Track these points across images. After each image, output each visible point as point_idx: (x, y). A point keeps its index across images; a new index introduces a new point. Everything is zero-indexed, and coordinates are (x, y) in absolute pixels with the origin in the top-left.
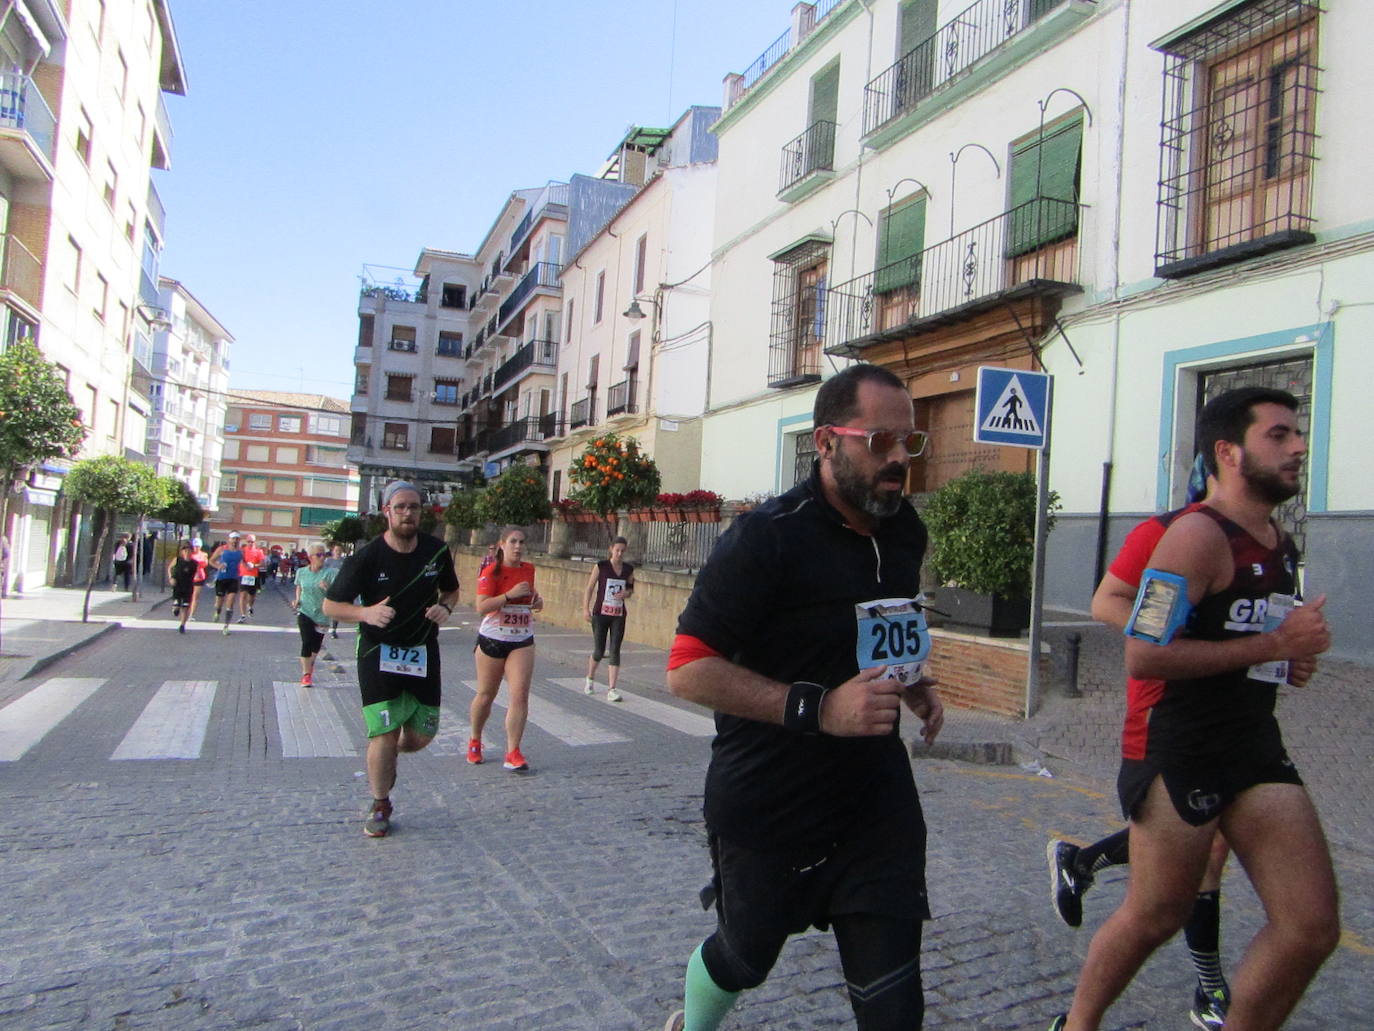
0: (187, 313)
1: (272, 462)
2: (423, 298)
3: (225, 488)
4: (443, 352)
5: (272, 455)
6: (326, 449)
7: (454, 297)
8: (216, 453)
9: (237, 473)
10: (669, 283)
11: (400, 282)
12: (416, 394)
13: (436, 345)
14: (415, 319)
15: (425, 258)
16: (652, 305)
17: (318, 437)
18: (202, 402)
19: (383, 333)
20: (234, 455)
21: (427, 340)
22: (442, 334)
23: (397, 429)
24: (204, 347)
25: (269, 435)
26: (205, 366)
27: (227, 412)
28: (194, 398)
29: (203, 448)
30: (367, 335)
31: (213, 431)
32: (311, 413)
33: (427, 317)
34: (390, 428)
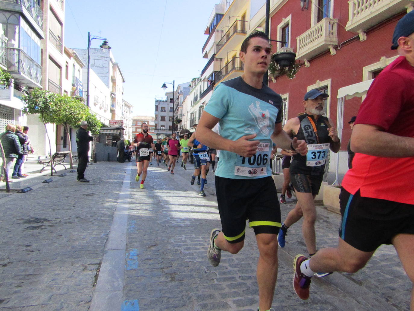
0: (125, 104)
2: (166, 101)
4: (170, 111)
7: (172, 100)
8: (131, 130)
10: (188, 111)
12: (166, 119)
13: (169, 110)
14: (165, 105)
15: (167, 94)
18: (128, 121)
19: (160, 109)
20: (135, 131)
22: (170, 108)
23: (163, 126)
24: (128, 109)
26: (128, 113)
27: (133, 122)
28: (126, 120)
29: (128, 130)
30: (157, 110)
31: (130, 126)
32: (149, 121)
33: (167, 105)
34: (161, 126)
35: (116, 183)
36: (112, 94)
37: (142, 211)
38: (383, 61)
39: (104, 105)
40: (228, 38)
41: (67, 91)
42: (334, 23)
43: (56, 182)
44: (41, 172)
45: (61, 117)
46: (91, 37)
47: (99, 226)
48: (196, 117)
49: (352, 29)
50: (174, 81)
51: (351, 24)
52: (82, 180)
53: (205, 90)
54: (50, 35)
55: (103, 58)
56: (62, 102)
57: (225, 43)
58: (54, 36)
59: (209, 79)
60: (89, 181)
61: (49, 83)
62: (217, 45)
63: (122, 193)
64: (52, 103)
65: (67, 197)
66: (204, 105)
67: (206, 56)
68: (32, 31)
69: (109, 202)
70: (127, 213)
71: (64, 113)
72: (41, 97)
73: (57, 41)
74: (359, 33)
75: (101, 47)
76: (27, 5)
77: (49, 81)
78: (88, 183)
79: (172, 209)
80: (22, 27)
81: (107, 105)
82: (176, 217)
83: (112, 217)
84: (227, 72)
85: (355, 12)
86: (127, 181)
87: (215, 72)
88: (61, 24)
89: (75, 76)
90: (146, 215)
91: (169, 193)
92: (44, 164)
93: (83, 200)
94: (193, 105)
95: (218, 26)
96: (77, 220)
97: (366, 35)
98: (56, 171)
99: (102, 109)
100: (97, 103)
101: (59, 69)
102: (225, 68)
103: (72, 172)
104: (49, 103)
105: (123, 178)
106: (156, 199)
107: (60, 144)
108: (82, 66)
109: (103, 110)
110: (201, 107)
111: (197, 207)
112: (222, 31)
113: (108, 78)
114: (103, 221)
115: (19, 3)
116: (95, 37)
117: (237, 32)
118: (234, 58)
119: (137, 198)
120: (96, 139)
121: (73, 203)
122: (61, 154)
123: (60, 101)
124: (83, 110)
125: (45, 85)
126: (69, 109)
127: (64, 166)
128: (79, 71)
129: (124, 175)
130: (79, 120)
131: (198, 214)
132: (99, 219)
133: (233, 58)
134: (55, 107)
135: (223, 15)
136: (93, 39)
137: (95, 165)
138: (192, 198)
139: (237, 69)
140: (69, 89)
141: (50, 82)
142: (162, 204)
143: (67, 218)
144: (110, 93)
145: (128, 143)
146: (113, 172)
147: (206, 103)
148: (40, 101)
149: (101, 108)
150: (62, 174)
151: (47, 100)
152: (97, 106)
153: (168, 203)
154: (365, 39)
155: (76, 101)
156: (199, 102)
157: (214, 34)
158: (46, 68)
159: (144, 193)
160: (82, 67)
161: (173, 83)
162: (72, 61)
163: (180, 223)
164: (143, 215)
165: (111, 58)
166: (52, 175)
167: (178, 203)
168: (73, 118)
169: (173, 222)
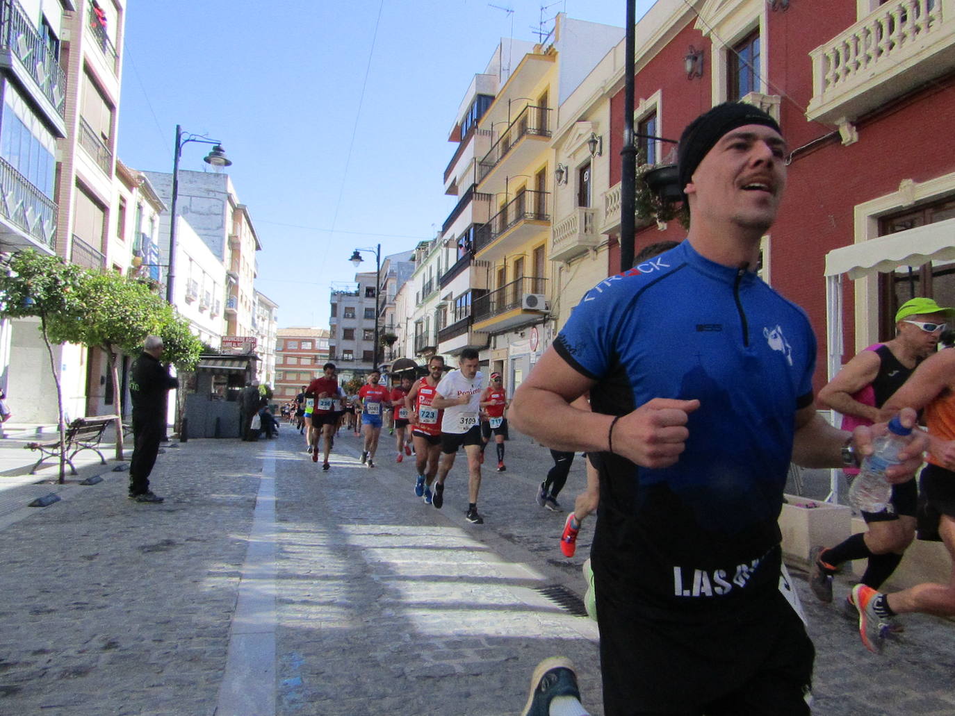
0: (259, 300)
1: (299, 365)
2: (357, 294)
3: (278, 378)
4: (367, 317)
5: (299, 361)
6: (324, 356)
7: (370, 292)
8: (273, 361)
9: (283, 370)
10: (409, 317)
11: (347, 287)
12: (355, 336)
13: (364, 314)
14: (353, 303)
15: (358, 277)
16: (405, 325)
17: (320, 351)
18: (266, 339)
19: (341, 311)
20: (282, 363)
21: (360, 312)
22: (366, 309)
23: (350, 352)
24: (267, 312)
25: (297, 351)
26: (267, 322)
27: (277, 342)
28: (262, 337)
29: (267, 361)
30: (334, 314)
31: (271, 352)
32: (316, 339)
33: (359, 302)
34: (345, 352)
35: (235, 504)
36: (229, 275)
37: (319, 608)
38: (908, 188)
39: (211, 302)
40: (507, 148)
41: (119, 266)
42: (772, 105)
43: (69, 502)
44: (32, 473)
45: (96, 326)
46: (184, 137)
47: (180, 684)
48: (427, 330)
49: (824, 116)
50: (379, 246)
51: (819, 104)
52: (141, 497)
53: (450, 267)
54: (80, 131)
55: (212, 195)
56: (102, 288)
57: (502, 158)
58: (93, 136)
59: (460, 243)
60: (160, 501)
61: (75, 246)
62: (480, 164)
63: (252, 540)
64: (70, 289)
65: (91, 558)
66: (449, 302)
67: (452, 190)
68: (35, 117)
69: (219, 575)
70: (270, 618)
71: (105, 317)
72: (41, 273)
73: (99, 147)
74: (837, 127)
75: (207, 160)
76: (24, 53)
77: (73, 241)
78: (158, 506)
79: (408, 596)
80: (7, 105)
81: (218, 302)
82: (429, 631)
83: (222, 636)
84: (504, 226)
85: (829, 76)
86: (267, 497)
87: (476, 226)
88: (111, 107)
89: (143, 231)
90: (332, 625)
91: (387, 534)
92: (42, 450)
93: (135, 567)
94: (420, 302)
95: (482, 121)
96: (106, 656)
97: (857, 131)
98: (76, 466)
99: (205, 312)
100: (192, 297)
101: (102, 213)
102: (498, 217)
103: (118, 469)
104: (62, 290)
105: (255, 486)
106: (355, 558)
107: (96, 396)
108: (158, 207)
109: (207, 313)
110: (441, 308)
111: (479, 587)
112: (491, 134)
113: (222, 239)
114: (194, 659)
115: (4, 47)
116: (192, 138)
117: (528, 134)
118: (521, 193)
119: (300, 556)
120: (188, 384)
121: (104, 580)
122: (92, 423)
123: (95, 286)
124: (154, 309)
125: (65, 250)
126: (118, 306)
127: (99, 454)
128: (152, 220)
129: (259, 479)
130: (145, 334)
131: (491, 612)
132: (180, 649)
133: (518, 192)
134: (77, 300)
135: (493, 98)
136: (188, 140)
137: (182, 448)
138: (454, 553)
139: (530, 217)
140: (126, 262)
141: (78, 244)
142: (376, 577)
143: (71, 652)
144: (225, 274)
145: (265, 393)
146: (230, 469)
147: (454, 297)
148: (37, 284)
149: (201, 309)
150: (91, 478)
151: (57, 281)
152: (192, 303)
153: (391, 573)
154: (855, 139)
155: (137, 288)
156: (435, 295)
157: (473, 137)
158: (68, 208)
159: (316, 535)
160: (159, 212)
161: (376, 250)
162: (134, 197)
163: (447, 657)
164: (323, 625)
165: (231, 194)
166: (61, 479)
167: (419, 573)
168: (127, 331)
169: (425, 654)
